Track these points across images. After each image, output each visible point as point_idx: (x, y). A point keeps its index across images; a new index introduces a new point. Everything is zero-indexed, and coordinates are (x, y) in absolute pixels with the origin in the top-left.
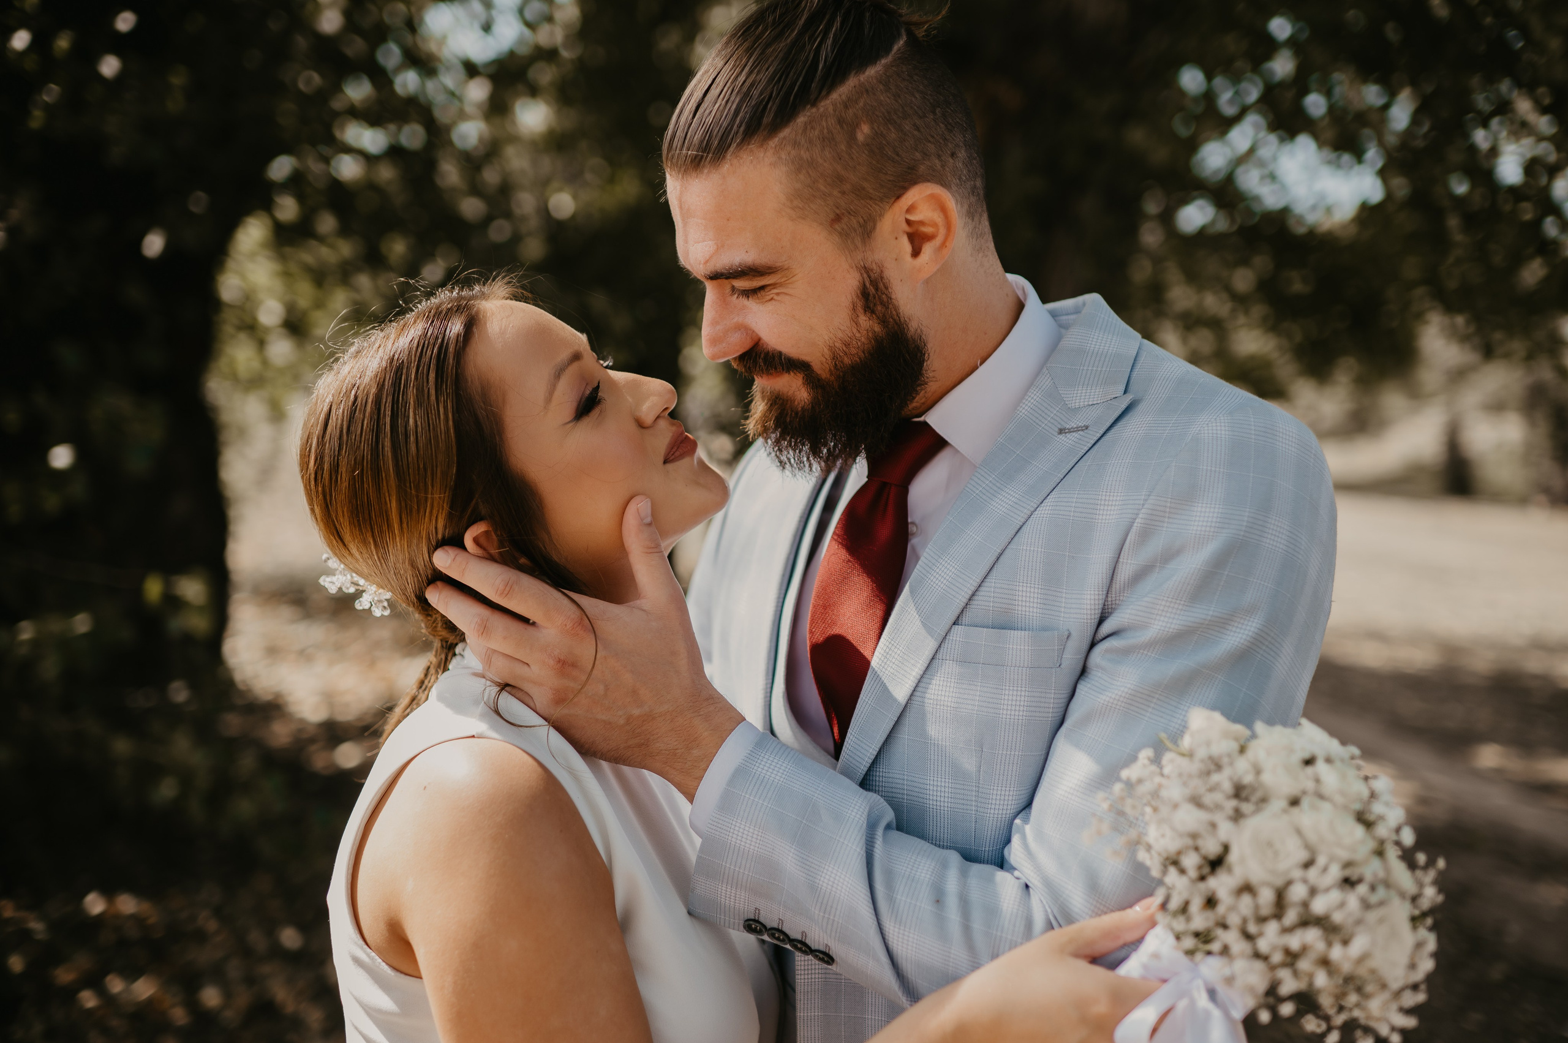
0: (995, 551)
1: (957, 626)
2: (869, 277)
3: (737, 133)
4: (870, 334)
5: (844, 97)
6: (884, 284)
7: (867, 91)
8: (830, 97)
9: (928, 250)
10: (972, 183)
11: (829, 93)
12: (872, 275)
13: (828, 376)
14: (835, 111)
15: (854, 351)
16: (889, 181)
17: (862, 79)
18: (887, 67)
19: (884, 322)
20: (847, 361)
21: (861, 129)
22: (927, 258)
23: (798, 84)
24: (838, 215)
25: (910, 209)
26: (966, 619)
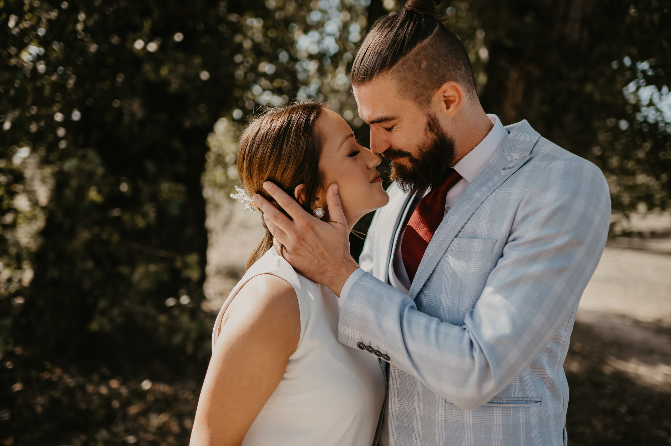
0: (473, 210)
1: (456, 238)
2: (431, 118)
3: (377, 68)
4: (432, 140)
5: (416, 52)
6: (436, 120)
7: (424, 49)
8: (411, 52)
9: (452, 106)
10: (468, 79)
11: (410, 51)
12: (432, 117)
13: (418, 157)
14: (413, 57)
15: (427, 146)
16: (435, 82)
17: (422, 45)
18: (431, 39)
19: (437, 135)
20: (424, 150)
21: (423, 63)
22: (452, 109)
23: (398, 49)
24: (417, 96)
25: (444, 92)
26: (460, 235)
